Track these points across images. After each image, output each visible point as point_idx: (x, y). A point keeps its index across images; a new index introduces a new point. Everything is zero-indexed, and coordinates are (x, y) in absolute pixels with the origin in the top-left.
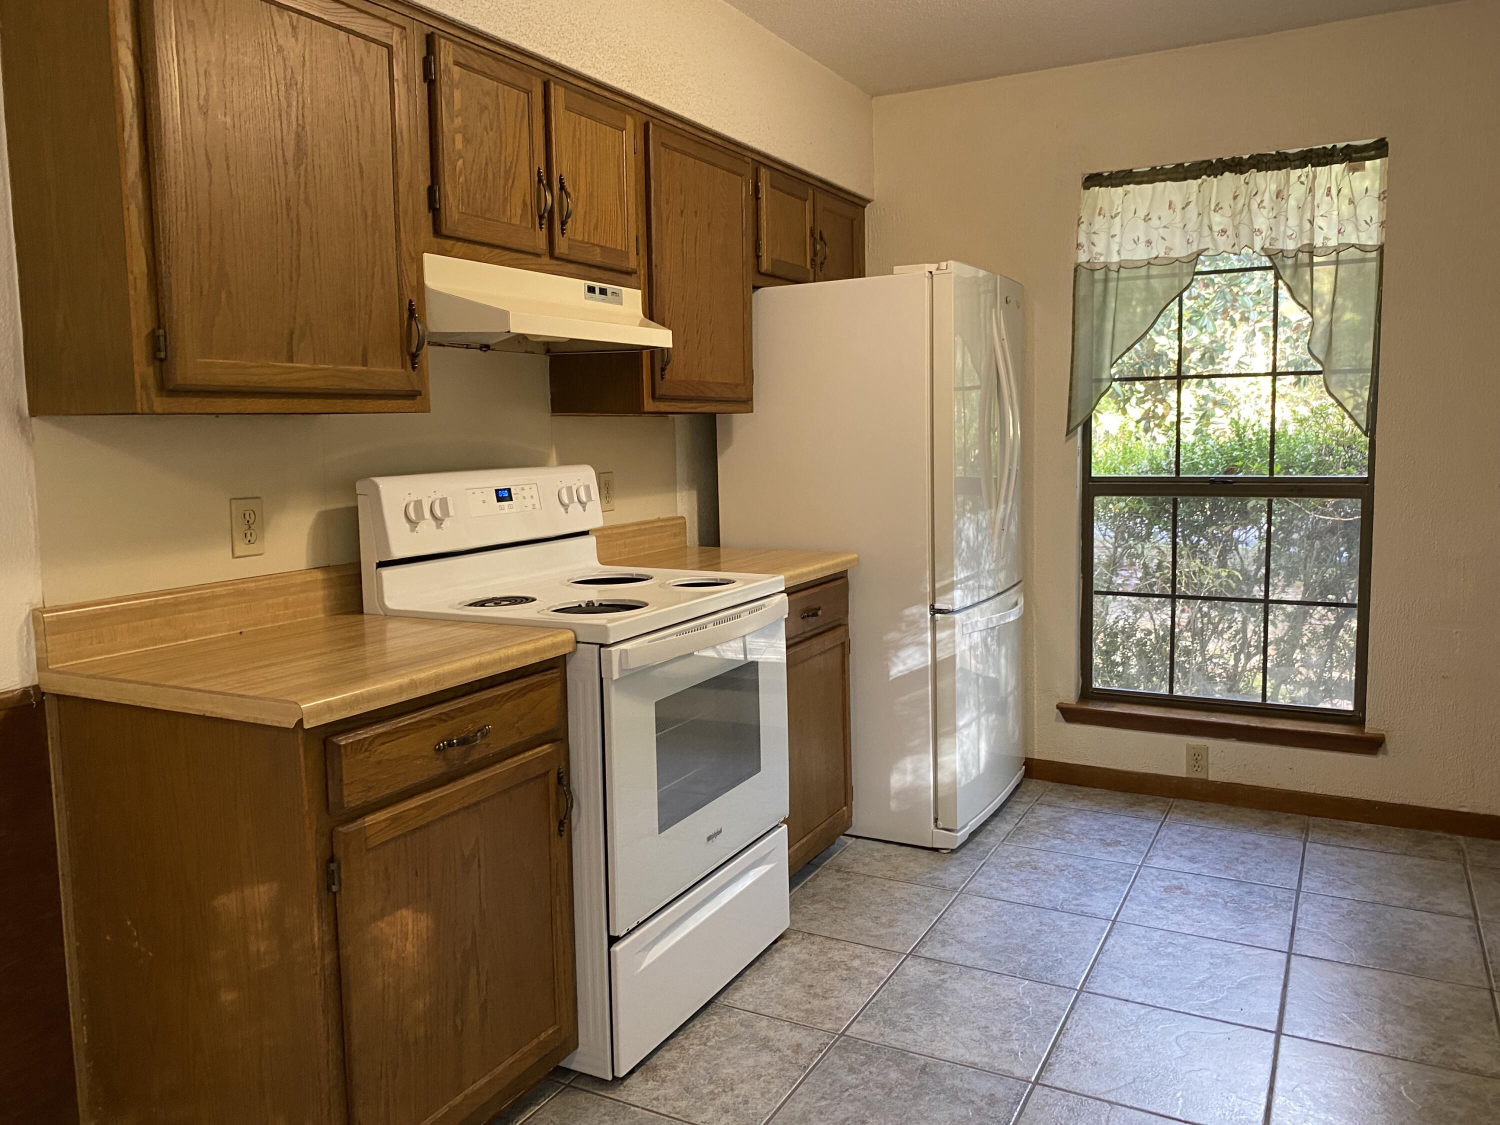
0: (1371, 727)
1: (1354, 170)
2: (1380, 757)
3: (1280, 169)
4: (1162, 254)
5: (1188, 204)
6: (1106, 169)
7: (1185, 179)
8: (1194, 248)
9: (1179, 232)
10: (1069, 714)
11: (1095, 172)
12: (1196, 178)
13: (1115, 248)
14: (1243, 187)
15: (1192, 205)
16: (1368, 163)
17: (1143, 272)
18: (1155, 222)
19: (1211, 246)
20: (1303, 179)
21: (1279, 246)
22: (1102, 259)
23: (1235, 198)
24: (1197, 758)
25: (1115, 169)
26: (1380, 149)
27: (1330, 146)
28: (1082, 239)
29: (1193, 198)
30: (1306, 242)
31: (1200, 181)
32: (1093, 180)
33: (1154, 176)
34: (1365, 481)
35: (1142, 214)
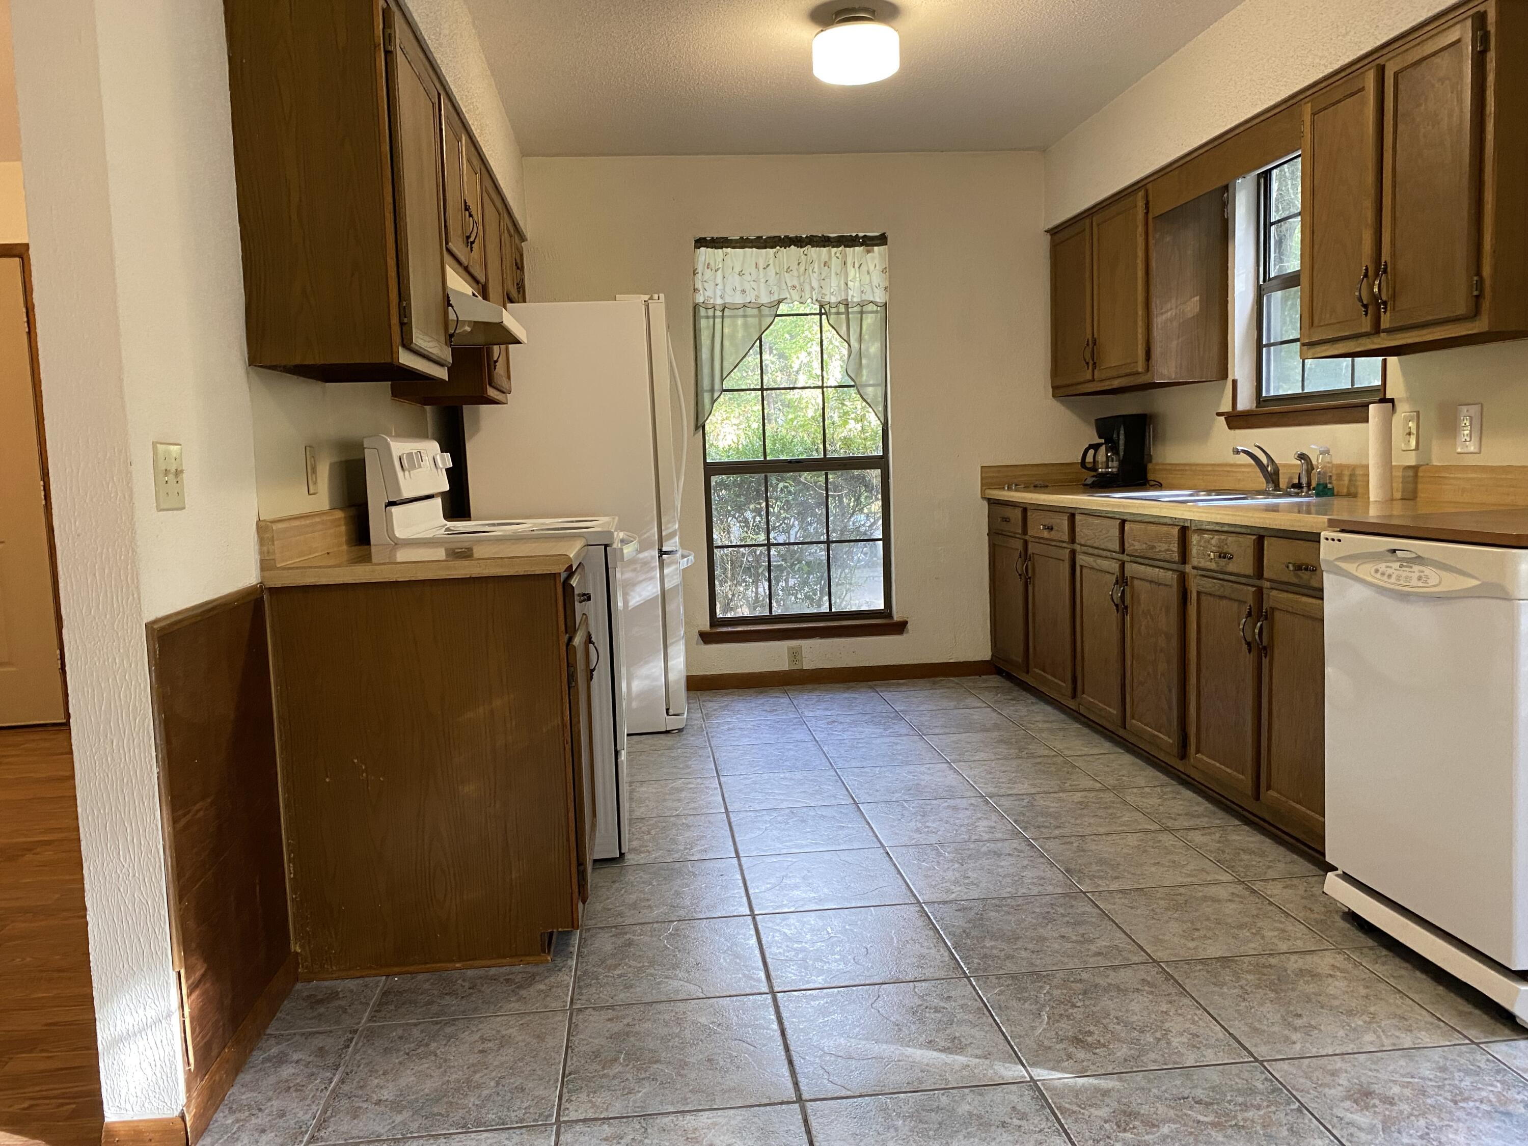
0: (897, 617)
1: (868, 252)
2: (905, 635)
3: (824, 247)
4: (753, 301)
5: (768, 266)
6: (708, 235)
7: (765, 248)
8: (776, 297)
9: (762, 285)
10: (706, 638)
11: (703, 236)
12: (772, 247)
13: (719, 293)
14: (803, 257)
15: (771, 266)
16: (876, 248)
17: (741, 312)
18: (747, 277)
19: (788, 296)
20: (838, 255)
21: (827, 299)
22: (712, 301)
23: (799, 264)
24: (795, 655)
25: (716, 235)
26: (882, 240)
27: (854, 235)
28: (699, 285)
29: (771, 262)
30: (843, 298)
31: (775, 250)
32: (701, 242)
33: (743, 243)
34: (881, 457)
35: (737, 270)
